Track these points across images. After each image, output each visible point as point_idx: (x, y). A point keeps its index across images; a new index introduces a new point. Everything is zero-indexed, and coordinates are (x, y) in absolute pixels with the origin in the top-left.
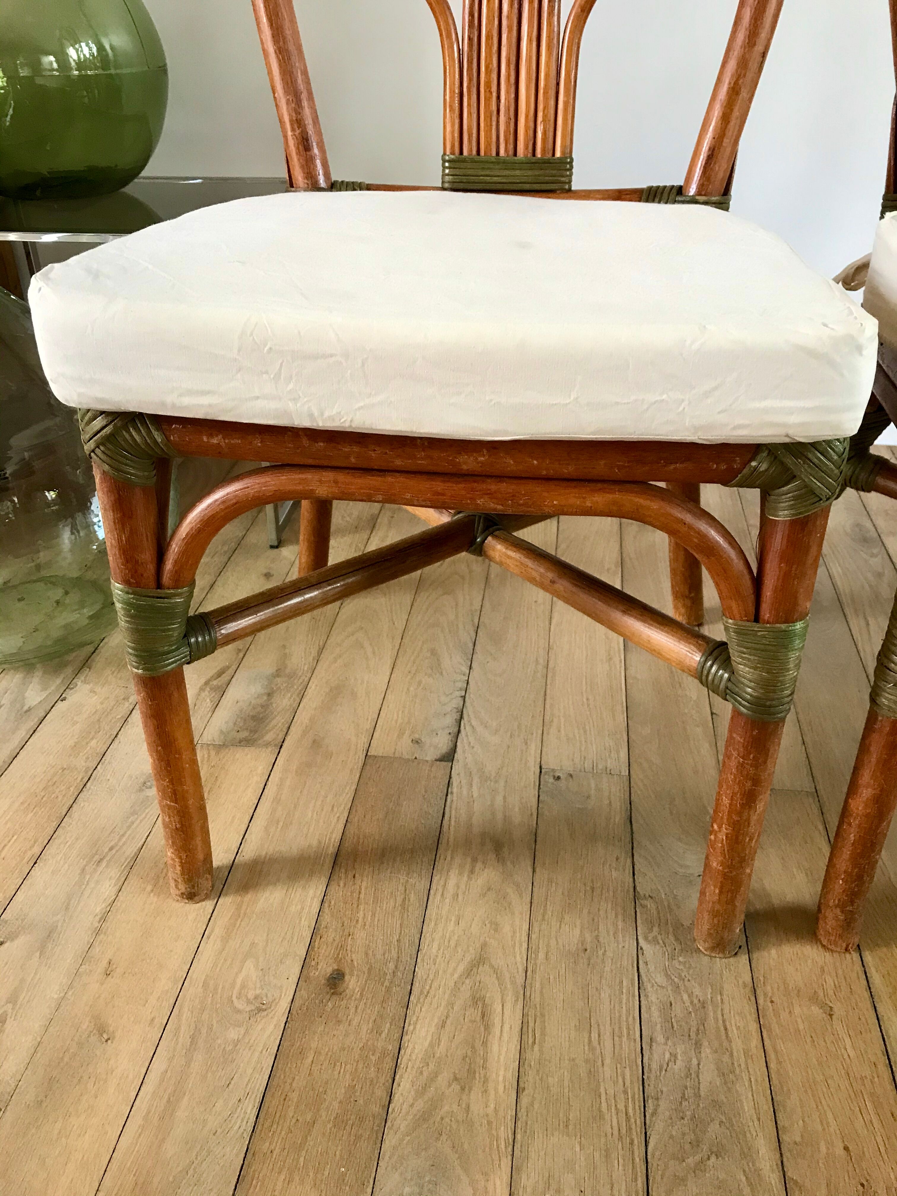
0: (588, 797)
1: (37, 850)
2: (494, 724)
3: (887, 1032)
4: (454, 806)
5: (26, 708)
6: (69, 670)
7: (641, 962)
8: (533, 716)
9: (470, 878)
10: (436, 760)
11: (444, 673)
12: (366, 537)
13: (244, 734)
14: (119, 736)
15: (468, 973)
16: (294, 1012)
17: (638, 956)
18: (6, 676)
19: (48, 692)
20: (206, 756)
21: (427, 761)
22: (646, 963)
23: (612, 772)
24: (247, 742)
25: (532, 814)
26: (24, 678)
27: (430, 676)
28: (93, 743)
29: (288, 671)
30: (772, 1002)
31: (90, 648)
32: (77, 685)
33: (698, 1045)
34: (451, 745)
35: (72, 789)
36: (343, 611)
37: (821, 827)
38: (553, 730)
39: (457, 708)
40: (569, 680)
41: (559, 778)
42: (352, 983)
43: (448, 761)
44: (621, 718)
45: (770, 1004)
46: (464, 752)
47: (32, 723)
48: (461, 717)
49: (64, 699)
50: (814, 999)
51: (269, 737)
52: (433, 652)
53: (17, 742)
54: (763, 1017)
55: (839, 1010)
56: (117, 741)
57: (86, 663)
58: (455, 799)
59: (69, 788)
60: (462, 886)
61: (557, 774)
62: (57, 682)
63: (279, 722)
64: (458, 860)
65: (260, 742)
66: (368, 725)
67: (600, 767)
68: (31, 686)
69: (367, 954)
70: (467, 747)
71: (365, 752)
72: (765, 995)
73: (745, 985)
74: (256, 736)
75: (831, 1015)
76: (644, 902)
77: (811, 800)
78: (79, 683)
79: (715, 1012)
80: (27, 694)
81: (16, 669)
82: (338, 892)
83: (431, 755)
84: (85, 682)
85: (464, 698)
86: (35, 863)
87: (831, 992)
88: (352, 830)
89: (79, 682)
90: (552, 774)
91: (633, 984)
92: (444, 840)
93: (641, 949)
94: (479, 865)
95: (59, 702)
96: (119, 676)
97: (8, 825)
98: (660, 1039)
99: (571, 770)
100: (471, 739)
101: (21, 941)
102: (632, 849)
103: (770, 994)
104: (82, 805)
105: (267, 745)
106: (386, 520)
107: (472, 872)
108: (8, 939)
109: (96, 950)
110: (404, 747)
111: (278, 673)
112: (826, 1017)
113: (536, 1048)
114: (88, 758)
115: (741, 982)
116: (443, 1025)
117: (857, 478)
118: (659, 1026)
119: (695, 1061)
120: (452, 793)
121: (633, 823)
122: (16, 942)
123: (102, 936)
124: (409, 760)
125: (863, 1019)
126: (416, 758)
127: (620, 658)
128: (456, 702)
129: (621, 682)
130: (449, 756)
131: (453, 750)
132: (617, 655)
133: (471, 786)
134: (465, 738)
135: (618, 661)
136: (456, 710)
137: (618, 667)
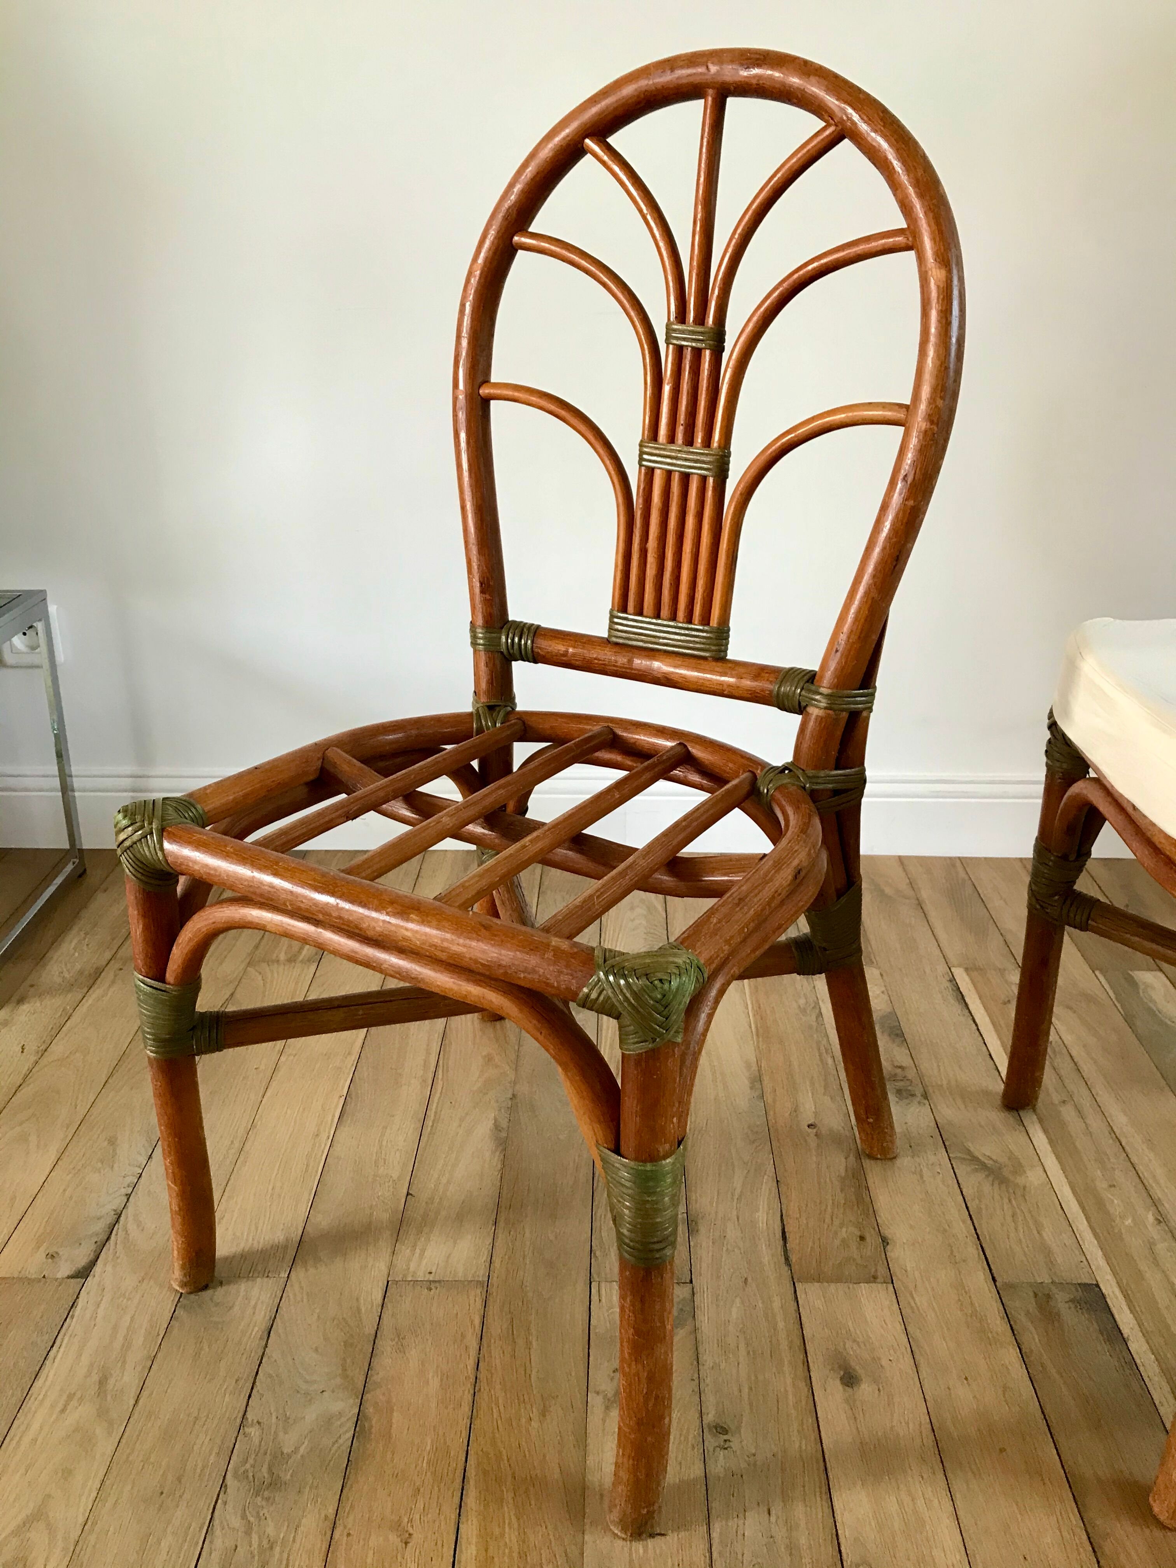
0: (230, 1308)
2: (154, 1226)
4: (70, 1332)
7: (219, 1501)
9: (57, 1419)
10: (69, 1277)
11: (116, 1165)
12: (80, 997)
15: (16, 1532)
17: (218, 1495)
21: (57, 1279)
22: (225, 1503)
23: (270, 1275)
25: (158, 1334)
27: (97, 1171)
30: (349, 1535)
34: (92, 1256)
39: (115, 1210)
40: (261, 1164)
43: (81, 1277)
44: (302, 1209)
45: (345, 1537)
46: (105, 1265)
48: (117, 1221)
50: (396, 1526)
52: (112, 1142)
54: (333, 1553)
55: (418, 1535)
58: (73, 1323)
60: (44, 1429)
64: (49, 1402)
67: (259, 1269)
70: (110, 1258)
72: (345, 1527)
73: (326, 1517)
75: (406, 1543)
76: (249, 1430)
77: (479, 1291)
79: (282, 1552)
83: (65, 1269)
85: (128, 1196)
87: (417, 1518)
91: (201, 1528)
92: (42, 1374)
93: (226, 1486)
100: (120, 1247)
102: (259, 1365)
103: (350, 1526)
106: (111, 976)
110: (35, 1264)
112: (401, 1547)
115: (323, 1516)
120: (73, 1316)
121: (271, 1335)
124: (34, 1280)
125: (438, 1543)
126: (44, 1277)
127: (329, 1133)
128: (118, 1202)
129: (319, 1163)
130: (84, 1273)
131: (93, 1263)
132: (327, 1130)
133: (98, 1306)
134: (112, 1247)
135: (325, 1138)
136: (113, 1213)
137: (323, 1145)
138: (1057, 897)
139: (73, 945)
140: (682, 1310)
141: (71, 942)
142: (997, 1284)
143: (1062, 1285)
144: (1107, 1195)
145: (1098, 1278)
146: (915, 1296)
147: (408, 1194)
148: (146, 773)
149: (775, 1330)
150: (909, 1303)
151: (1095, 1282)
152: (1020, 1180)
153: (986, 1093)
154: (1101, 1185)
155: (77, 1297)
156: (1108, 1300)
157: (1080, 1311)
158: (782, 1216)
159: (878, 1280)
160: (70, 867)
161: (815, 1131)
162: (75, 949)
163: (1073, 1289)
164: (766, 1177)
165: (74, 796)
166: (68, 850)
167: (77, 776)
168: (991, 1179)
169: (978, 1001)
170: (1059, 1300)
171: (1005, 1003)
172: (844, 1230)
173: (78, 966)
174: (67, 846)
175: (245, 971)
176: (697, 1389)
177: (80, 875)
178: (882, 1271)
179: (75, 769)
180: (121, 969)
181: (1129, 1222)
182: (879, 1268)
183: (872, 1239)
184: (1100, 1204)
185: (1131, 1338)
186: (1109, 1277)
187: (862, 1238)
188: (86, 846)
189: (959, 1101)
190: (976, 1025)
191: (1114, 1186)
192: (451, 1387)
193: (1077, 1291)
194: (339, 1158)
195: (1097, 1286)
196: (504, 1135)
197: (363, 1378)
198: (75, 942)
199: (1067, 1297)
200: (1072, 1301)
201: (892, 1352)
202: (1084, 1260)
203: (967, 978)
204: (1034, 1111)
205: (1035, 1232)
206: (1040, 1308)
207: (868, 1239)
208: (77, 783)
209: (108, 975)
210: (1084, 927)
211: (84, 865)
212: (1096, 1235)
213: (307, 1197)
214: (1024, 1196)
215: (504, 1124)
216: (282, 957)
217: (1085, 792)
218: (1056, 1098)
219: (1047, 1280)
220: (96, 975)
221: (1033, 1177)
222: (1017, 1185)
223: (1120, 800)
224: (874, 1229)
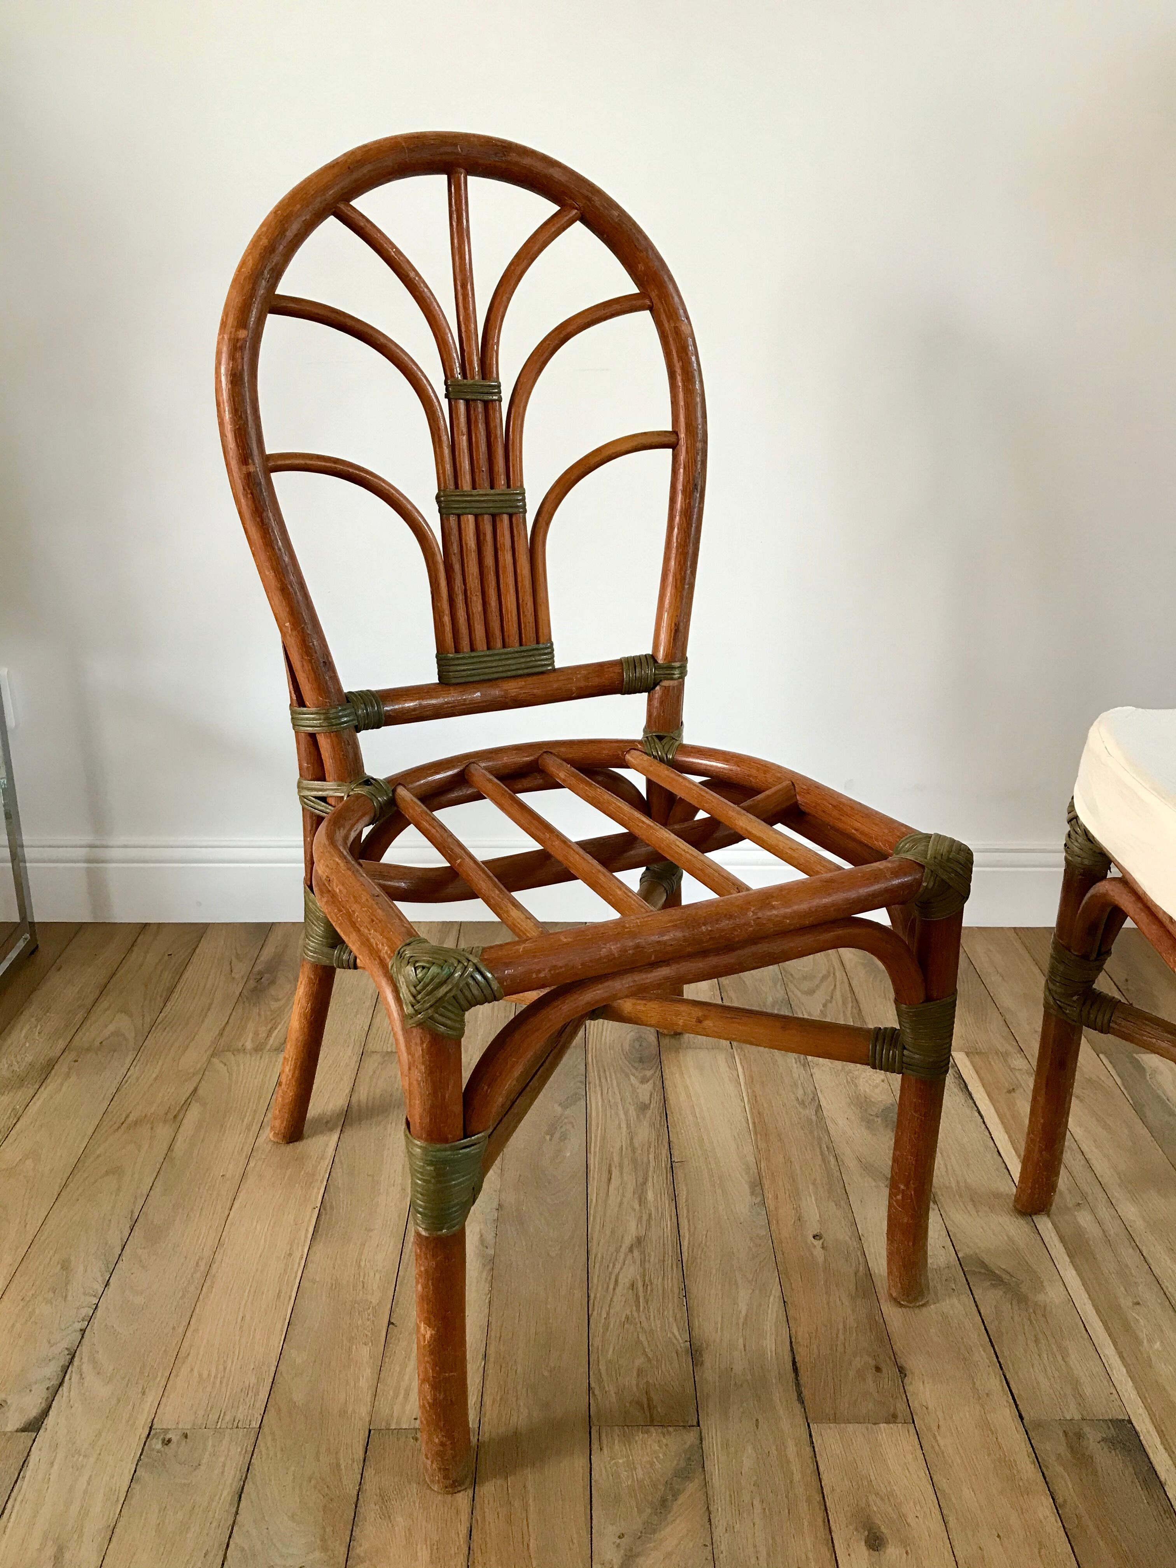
0: (197, 1466)
2: (111, 1368)
4: (19, 1499)
8: (165, 1350)
10: (17, 1431)
11: (70, 1294)
23: (240, 1425)
25: (118, 1500)
27: (49, 1302)
34: (43, 1406)
38: (184, 1371)
39: (69, 1349)
40: (229, 1292)
41: (169, 1441)
43: (32, 1431)
44: (275, 1344)
46: (58, 1415)
48: (71, 1362)
52: (66, 1266)
58: (24, 1487)
61: (168, 1437)
67: (228, 1417)
70: (64, 1408)
83: (14, 1421)
85: (83, 1331)
90: (162, 1436)
99: (188, 1427)
100: (75, 1394)
102: (230, 1537)
120: (23, 1479)
121: (242, 1498)
127: (303, 1252)
128: (70, 1339)
129: (293, 1287)
130: (34, 1426)
131: (45, 1413)
132: (300, 1248)
133: (52, 1464)
134: (66, 1394)
135: (299, 1256)
136: (66, 1352)
137: (296, 1265)
138: (1075, 998)
139: (24, 1032)
140: (689, 1459)
141: (22, 1030)
142: (1025, 1421)
143: (1093, 1422)
144: (1133, 1315)
145: (1130, 1413)
146: (938, 1438)
147: (390, 1323)
148: (104, 843)
149: (791, 1482)
150: (933, 1447)
151: (1127, 1418)
152: (1040, 1297)
153: (997, 1195)
154: (1126, 1302)
155: (28, 1455)
156: (1142, 1438)
157: (1113, 1452)
158: (791, 1343)
159: (898, 1420)
160: (21, 944)
161: (821, 1241)
162: (26, 1037)
163: (1105, 1426)
164: (772, 1298)
165: (26, 867)
166: (19, 923)
167: (28, 847)
168: (1009, 1296)
169: (981, 1089)
170: (1091, 1440)
171: (1009, 1092)
172: (858, 1359)
173: (29, 1058)
174: (17, 919)
175: (209, 1061)
176: (710, 1557)
177: (32, 951)
178: (901, 1406)
179: (26, 839)
180: (76, 1061)
181: (1157, 1345)
182: (898, 1405)
183: (889, 1371)
184: (1127, 1327)
185: (1168, 1482)
186: (1142, 1410)
187: (878, 1369)
188: (37, 919)
189: (970, 1207)
190: (982, 1117)
191: (1139, 1304)
192: (442, 1561)
193: (1109, 1428)
194: (314, 1281)
195: (1130, 1422)
196: (491, 1252)
197: (344, 1550)
198: (27, 1027)
199: (1099, 1436)
200: (1104, 1440)
201: (918, 1508)
202: (1114, 1392)
203: (968, 1064)
204: (1049, 1216)
205: (1059, 1358)
206: (1071, 1448)
207: (884, 1370)
208: (28, 853)
209: (62, 1067)
210: (1104, 1029)
211: (36, 940)
212: (1126, 1365)
213: (280, 1327)
214: (1044, 1316)
215: (490, 1238)
216: (249, 1045)
217: (1111, 893)
218: (1070, 1201)
219: (1077, 1417)
220: (47, 1069)
221: (1053, 1295)
222: (1036, 1304)
223: (1154, 909)
224: (890, 1358)
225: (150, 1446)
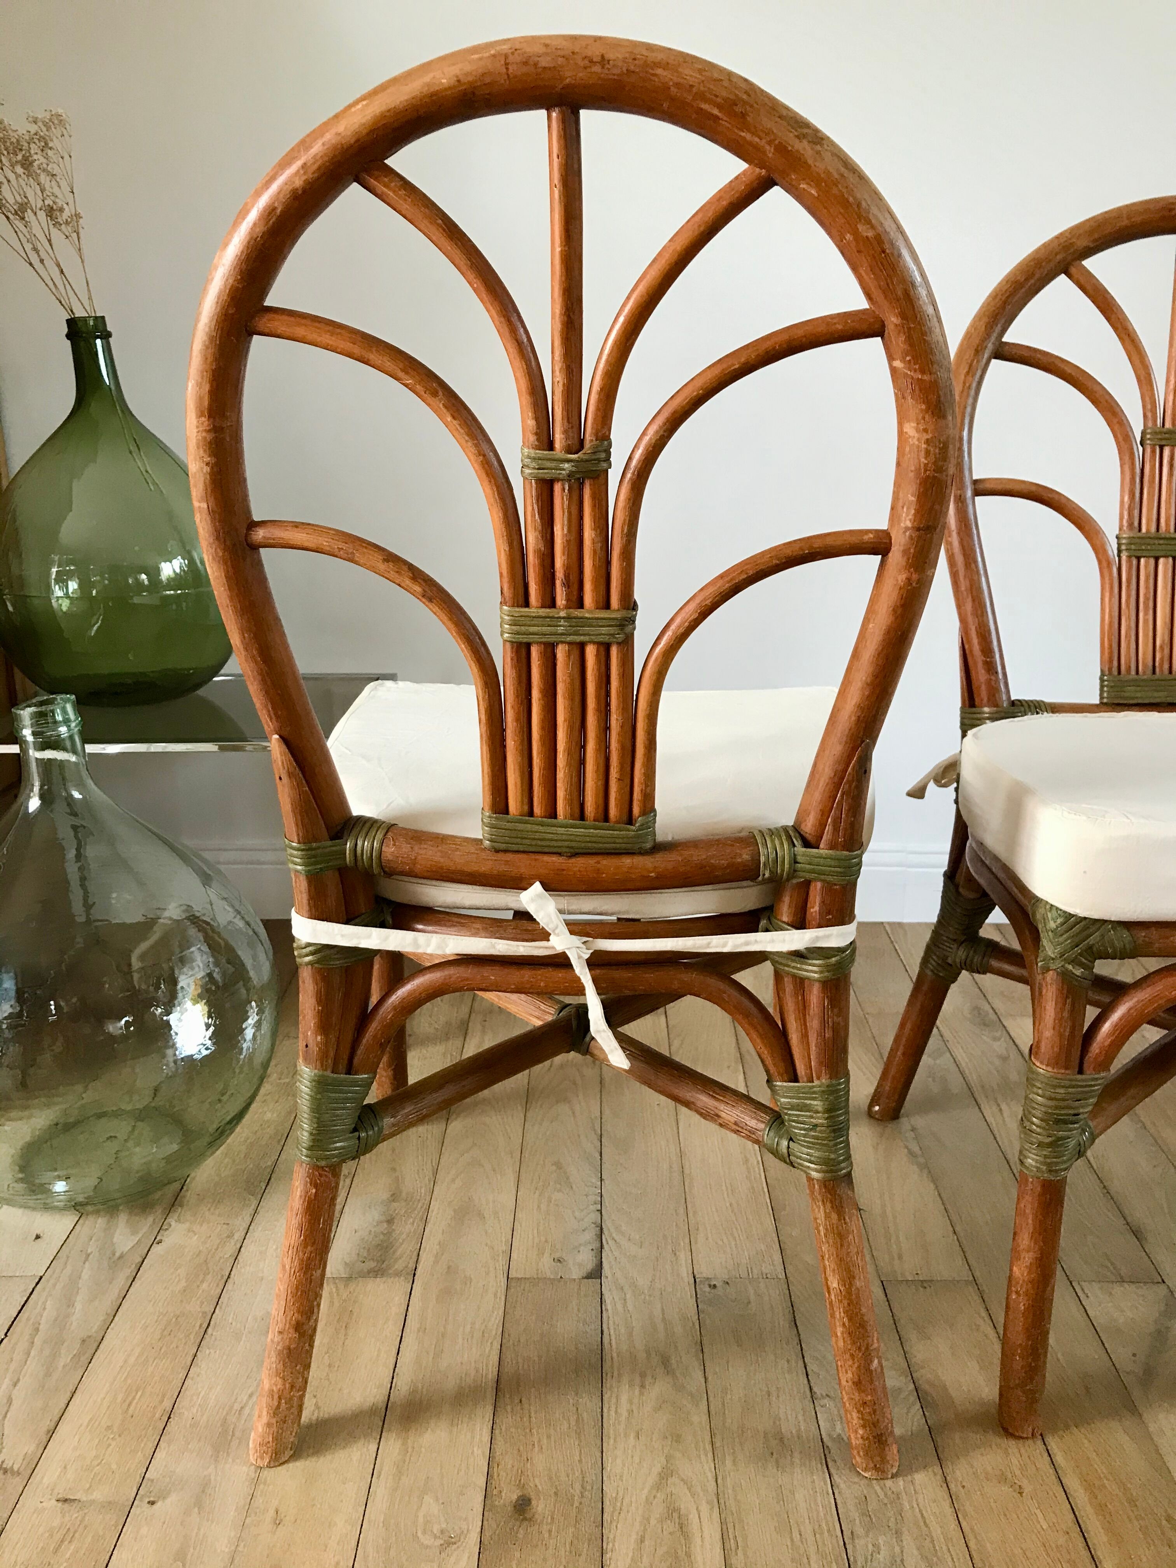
0: (749, 1302)
1: (168, 1404)
2: (638, 1237)
3: (1076, 1504)
4: (611, 1323)
5: (117, 1255)
6: (159, 1210)
7: (828, 1460)
8: (677, 1227)
9: (641, 1394)
10: (583, 1278)
11: (574, 1187)
12: (461, 1043)
13: (372, 1264)
14: (232, 1276)
15: (658, 1486)
16: (486, 1540)
17: (825, 1456)
18: (87, 1222)
19: (140, 1235)
20: (334, 1290)
21: (575, 1280)
22: (835, 1462)
23: (769, 1276)
24: (378, 1272)
25: (693, 1324)
26: (109, 1222)
27: (560, 1191)
28: (205, 1286)
29: (404, 1195)
30: (963, 1487)
31: (177, 1186)
32: (170, 1225)
33: (898, 1533)
34: (596, 1260)
35: (192, 1337)
36: (450, 1128)
37: (984, 1314)
38: (700, 1239)
39: (594, 1223)
40: (708, 1186)
41: (715, 1286)
42: (540, 1507)
43: (595, 1278)
44: (769, 1222)
45: (961, 1489)
46: (611, 1267)
47: (129, 1271)
48: (602, 1231)
49: (160, 1242)
50: (1002, 1479)
51: (399, 1265)
52: (558, 1165)
53: (116, 1292)
54: (956, 1500)
55: (1028, 1489)
56: (230, 1281)
57: (175, 1203)
58: (611, 1315)
59: (188, 1336)
60: (636, 1401)
61: (712, 1283)
62: (146, 1224)
63: (404, 1250)
64: (625, 1379)
65: (391, 1271)
66: (505, 1247)
67: (755, 1271)
68: (118, 1231)
69: (550, 1478)
70: (613, 1263)
71: (506, 1275)
72: (956, 1480)
73: (935, 1474)
74: (384, 1266)
75: (1021, 1493)
76: (823, 1402)
77: (971, 1288)
78: (173, 1223)
79: (910, 1502)
80: (115, 1240)
81: (97, 1212)
82: (506, 1420)
83: (576, 1272)
84: (178, 1221)
85: (601, 1211)
86: (169, 1418)
87: (1018, 1472)
88: (508, 1356)
89: (172, 1220)
90: (707, 1283)
91: (825, 1482)
92: (607, 1358)
93: (828, 1447)
94: (649, 1380)
95: (155, 1245)
96: (217, 1212)
97: (129, 1381)
98: (859, 1530)
99: (725, 1277)
100: (616, 1254)
101: (173, 1498)
102: (802, 1350)
103: (960, 1479)
104: (208, 1352)
105: (398, 1274)
107: (643, 1386)
108: (159, 1498)
109: (259, 1501)
110: (546, 1266)
111: (394, 1197)
112: (1017, 1495)
113: (740, 1552)
114: (202, 1303)
116: (642, 1541)
117: (972, 961)
118: (857, 1522)
119: (897, 1549)
120: (607, 1310)
121: (798, 1325)
122: (168, 1501)
123: (262, 1486)
124: (554, 1279)
125: (1051, 1493)
126: (561, 1277)
128: (592, 1216)
129: (762, 1184)
130: (596, 1273)
131: (600, 1266)
133: (625, 1301)
134: (610, 1254)
136: (592, 1226)
137: (757, 1169)
147: (859, 1208)
155: (602, 1295)
194: (776, 1180)
196: (922, 1159)
197: (901, 1361)
213: (766, 1212)
225: (701, 1289)
